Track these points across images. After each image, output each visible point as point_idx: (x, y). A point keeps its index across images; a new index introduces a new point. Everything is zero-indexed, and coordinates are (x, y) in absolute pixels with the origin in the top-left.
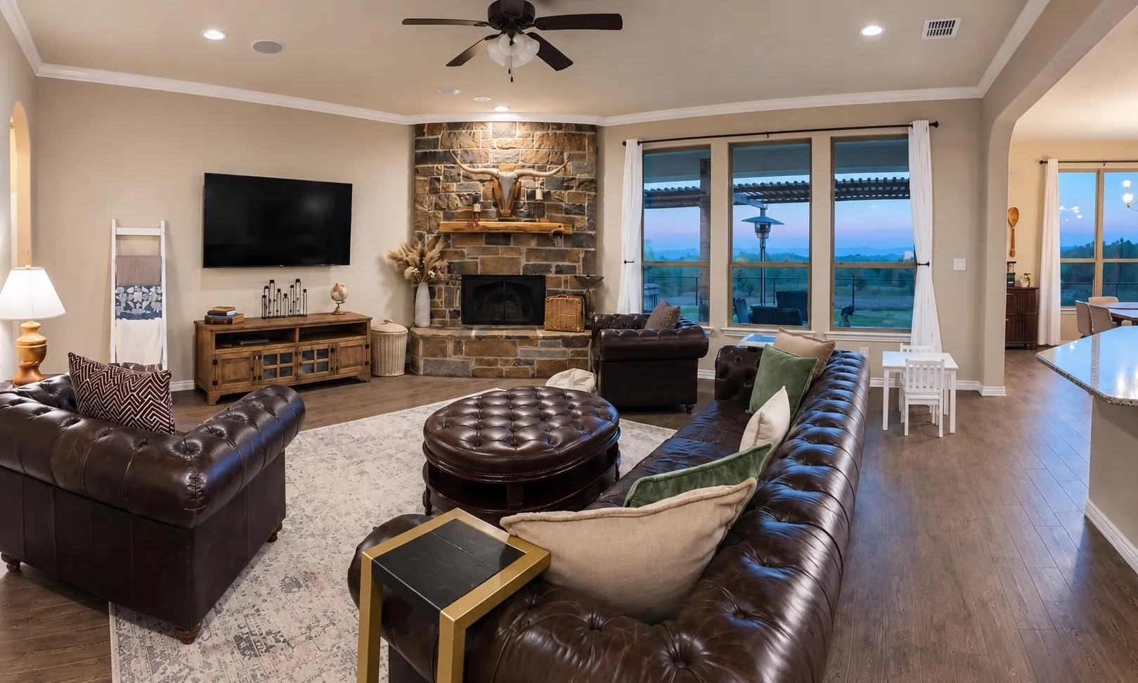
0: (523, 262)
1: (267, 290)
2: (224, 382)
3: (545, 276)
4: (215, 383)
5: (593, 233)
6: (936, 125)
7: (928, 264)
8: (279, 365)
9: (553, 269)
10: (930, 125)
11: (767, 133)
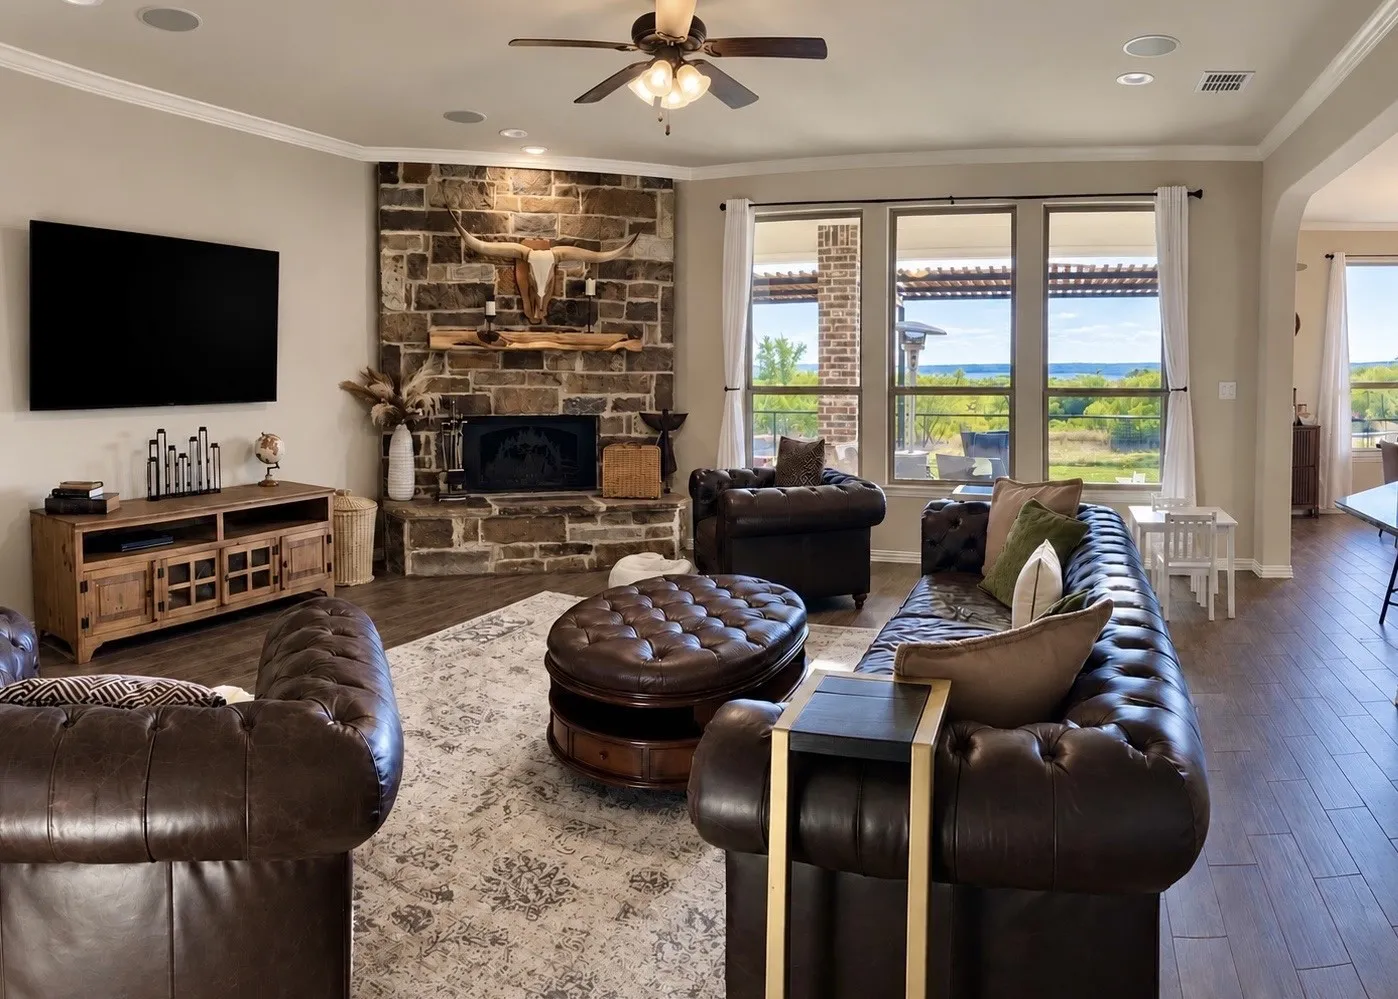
0: (563, 394)
1: (154, 447)
2: (101, 619)
3: (598, 416)
4: (85, 623)
5: (668, 346)
6: (1199, 194)
7: (1185, 389)
8: (194, 583)
9: (610, 405)
10: (1189, 194)
11: (951, 199)
